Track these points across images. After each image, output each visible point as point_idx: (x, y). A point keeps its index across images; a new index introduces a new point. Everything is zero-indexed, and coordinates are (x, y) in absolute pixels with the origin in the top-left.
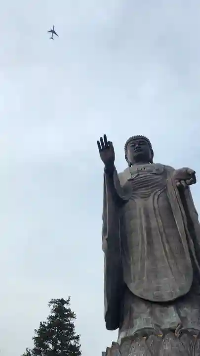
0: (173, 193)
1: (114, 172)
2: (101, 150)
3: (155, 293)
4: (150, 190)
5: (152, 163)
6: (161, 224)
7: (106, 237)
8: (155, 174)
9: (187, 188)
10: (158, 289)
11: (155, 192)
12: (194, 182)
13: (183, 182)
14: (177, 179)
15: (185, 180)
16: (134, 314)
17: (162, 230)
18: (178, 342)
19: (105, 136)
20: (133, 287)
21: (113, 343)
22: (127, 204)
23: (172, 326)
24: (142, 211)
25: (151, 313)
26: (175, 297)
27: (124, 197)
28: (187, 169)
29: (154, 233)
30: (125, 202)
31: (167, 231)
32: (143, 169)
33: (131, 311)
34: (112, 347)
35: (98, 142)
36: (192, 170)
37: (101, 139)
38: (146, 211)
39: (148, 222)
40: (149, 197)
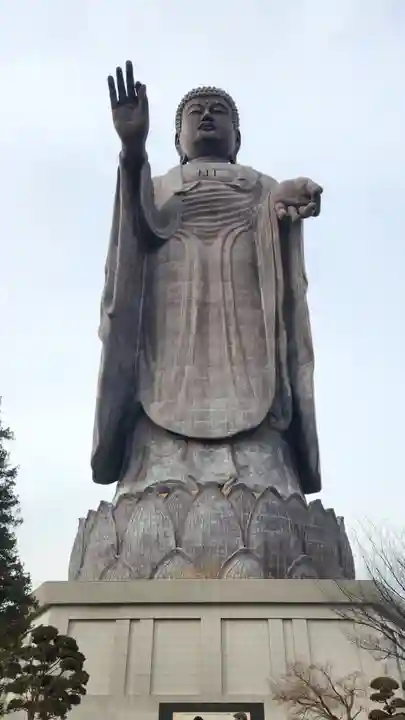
0: (268, 235)
1: (144, 167)
2: (115, 105)
3: (197, 422)
4: (219, 223)
5: (233, 161)
6: (229, 297)
7: (110, 310)
8: (236, 188)
9: (298, 224)
10: (203, 416)
11: (230, 228)
12: (315, 211)
13: (292, 209)
14: (280, 201)
15: (297, 206)
16: (152, 457)
17: (231, 310)
18: (224, 503)
20: (155, 411)
21: (103, 503)
22: (162, 251)
23: (219, 480)
24: (196, 265)
25: (184, 458)
26: (233, 431)
27: (161, 232)
28: (305, 182)
29: (213, 312)
30: (163, 242)
31: (239, 310)
32: (211, 173)
33: (145, 452)
34: (99, 510)
36: (316, 185)
38: (205, 267)
39: (205, 289)
40: (216, 237)
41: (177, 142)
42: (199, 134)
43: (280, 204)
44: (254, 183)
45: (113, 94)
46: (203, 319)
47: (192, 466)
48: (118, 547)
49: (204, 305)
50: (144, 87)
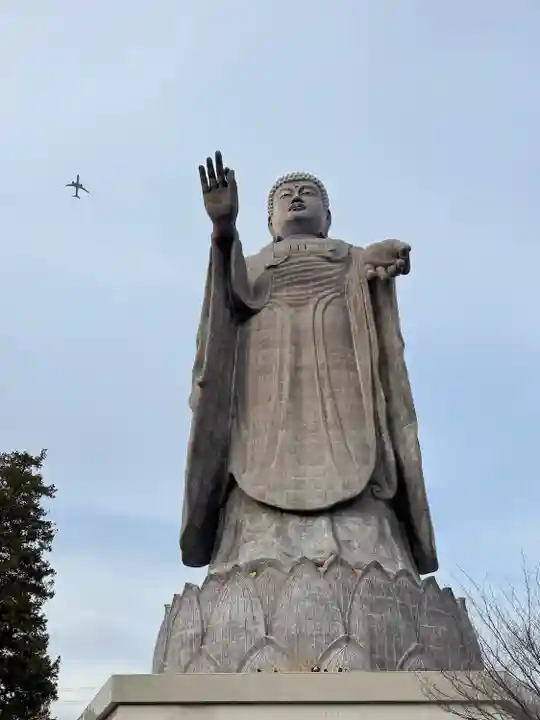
0: (360, 296)
1: (234, 244)
2: (207, 191)
3: (292, 491)
4: (310, 291)
6: (322, 360)
9: (389, 284)
10: (298, 485)
11: (321, 295)
12: (404, 269)
13: (380, 268)
14: (366, 263)
15: (386, 266)
16: (245, 534)
17: (323, 373)
19: (219, 157)
20: (248, 482)
21: (188, 586)
22: (254, 320)
23: (319, 558)
24: (288, 329)
25: (279, 533)
26: (331, 502)
27: (252, 304)
28: (392, 243)
29: (304, 375)
30: (252, 313)
31: (333, 372)
32: (302, 248)
33: (237, 529)
34: (184, 592)
35: (201, 169)
36: (403, 244)
37: (209, 161)
38: (296, 332)
39: (297, 354)
40: (307, 303)
41: (270, 224)
42: (290, 215)
43: (368, 266)
44: (345, 254)
45: (204, 180)
46: (295, 383)
47: (287, 540)
48: (203, 637)
49: (296, 369)
50: (233, 172)
